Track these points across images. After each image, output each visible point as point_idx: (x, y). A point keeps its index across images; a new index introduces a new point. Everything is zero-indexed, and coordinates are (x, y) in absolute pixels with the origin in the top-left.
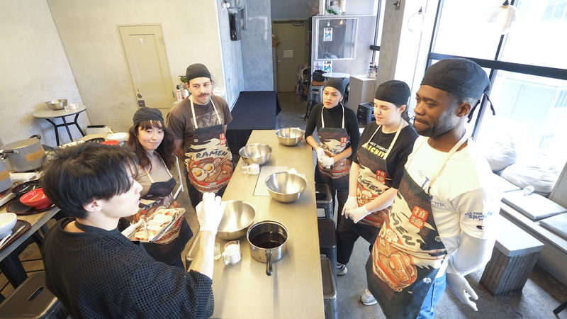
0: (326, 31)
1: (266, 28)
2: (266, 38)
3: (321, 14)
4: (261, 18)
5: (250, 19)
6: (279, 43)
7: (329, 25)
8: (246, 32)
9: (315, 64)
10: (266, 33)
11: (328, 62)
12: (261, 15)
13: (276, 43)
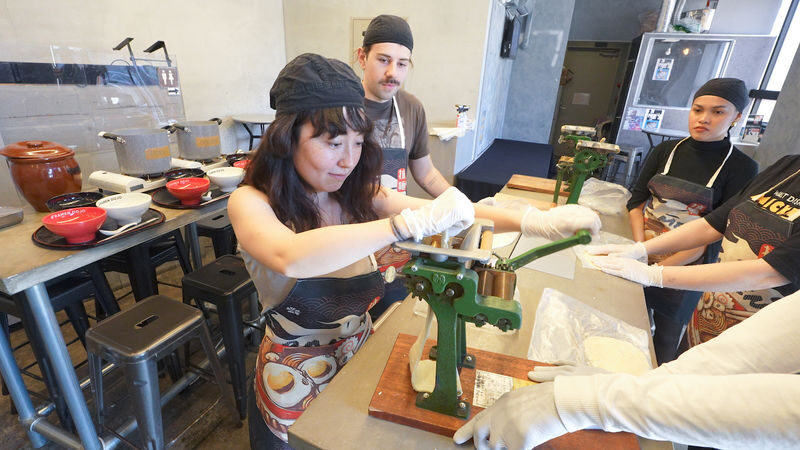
0: (660, 63)
1: (558, 49)
2: (553, 64)
3: (659, 29)
4: (552, 32)
5: (535, 33)
6: (570, 79)
7: (668, 53)
8: (523, 52)
9: (629, 113)
10: (556, 56)
11: (656, 112)
12: (555, 28)
13: (566, 80)
